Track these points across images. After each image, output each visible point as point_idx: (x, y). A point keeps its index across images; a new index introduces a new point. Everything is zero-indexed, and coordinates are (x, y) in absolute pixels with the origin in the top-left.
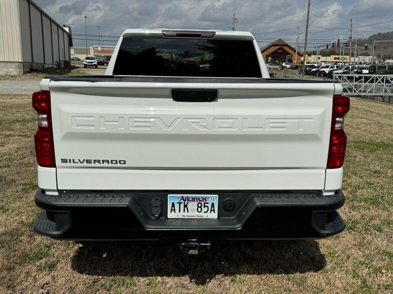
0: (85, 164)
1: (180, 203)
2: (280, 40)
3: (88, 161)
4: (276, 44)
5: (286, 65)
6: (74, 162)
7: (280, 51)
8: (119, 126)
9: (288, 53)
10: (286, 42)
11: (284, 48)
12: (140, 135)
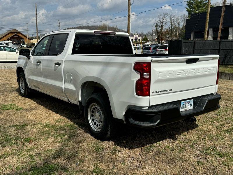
0: (160, 93)
1: (184, 105)
2: (15, 29)
3: (161, 92)
4: (13, 32)
5: (23, 45)
6: (158, 92)
7: (16, 36)
8: (173, 75)
9: (22, 38)
10: (19, 31)
11: (18, 34)
12: (178, 78)
